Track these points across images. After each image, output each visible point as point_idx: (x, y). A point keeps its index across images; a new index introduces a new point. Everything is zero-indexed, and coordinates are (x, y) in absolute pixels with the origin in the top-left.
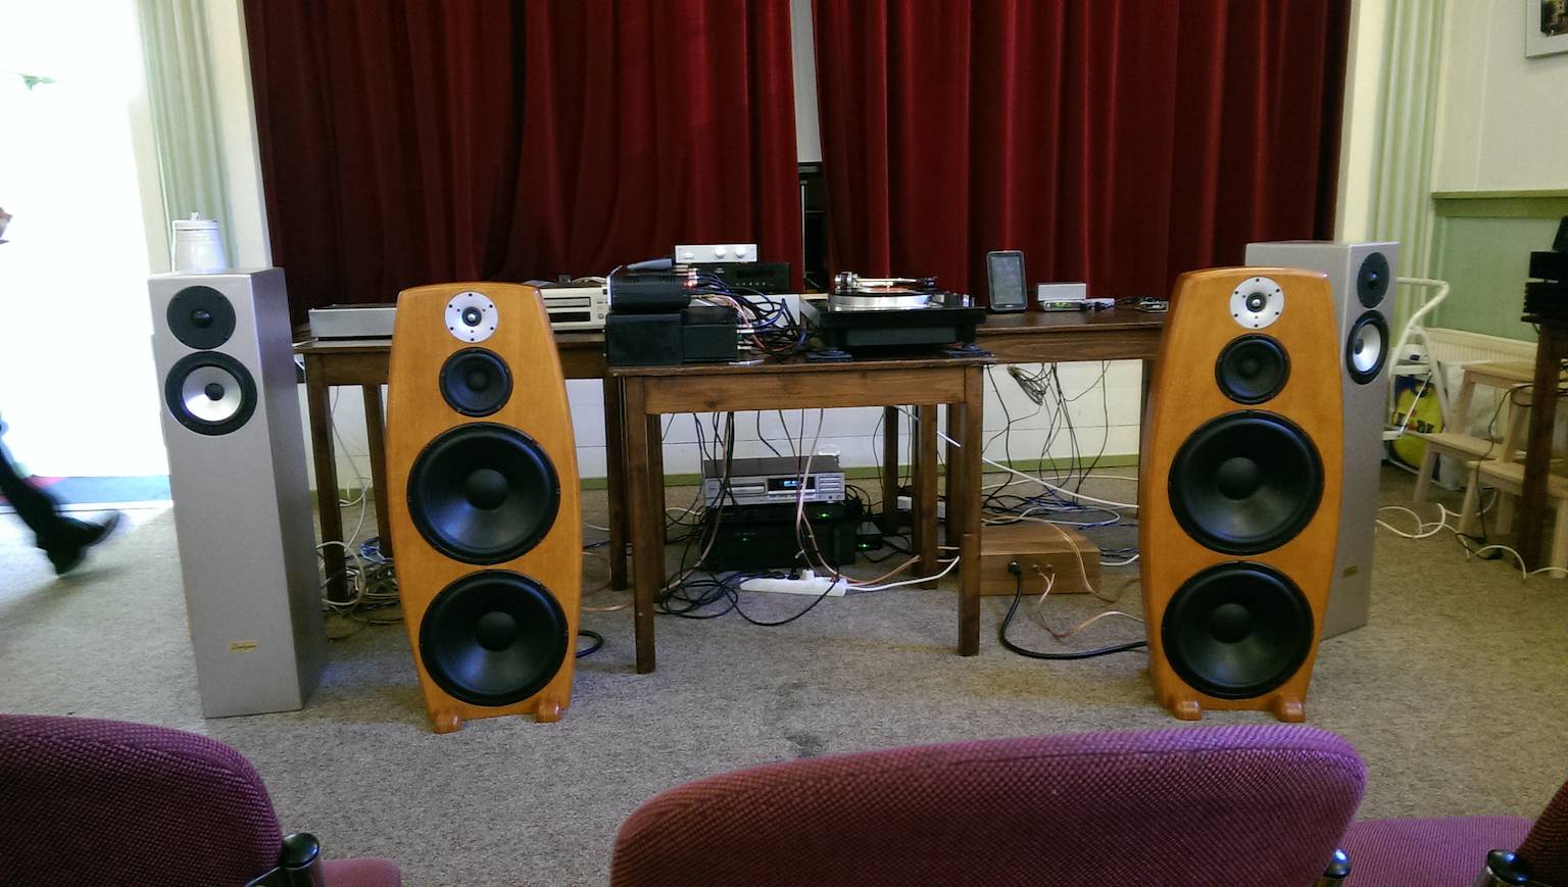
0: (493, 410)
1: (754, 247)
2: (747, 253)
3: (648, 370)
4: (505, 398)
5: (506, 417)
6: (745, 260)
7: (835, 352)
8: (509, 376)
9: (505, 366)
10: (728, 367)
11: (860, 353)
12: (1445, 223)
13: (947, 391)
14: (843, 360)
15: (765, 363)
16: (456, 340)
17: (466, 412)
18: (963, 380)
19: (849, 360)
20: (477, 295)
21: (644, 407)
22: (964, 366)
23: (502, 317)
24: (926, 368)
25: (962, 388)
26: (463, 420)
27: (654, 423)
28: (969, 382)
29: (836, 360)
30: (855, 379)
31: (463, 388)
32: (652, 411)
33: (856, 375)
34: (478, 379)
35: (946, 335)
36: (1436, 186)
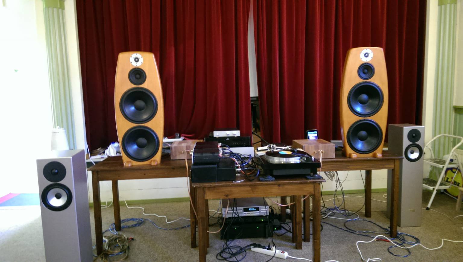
0: (141, 84)
1: (239, 131)
2: (236, 133)
3: (207, 185)
4: (144, 81)
5: (145, 86)
6: (236, 136)
7: (269, 177)
8: (146, 75)
9: (144, 72)
10: (232, 184)
11: (278, 178)
12: (458, 116)
13: (308, 191)
14: (272, 181)
15: (244, 181)
16: (132, 65)
17: (135, 84)
18: (313, 187)
19: (274, 180)
20: (138, 55)
21: (204, 197)
22: (314, 183)
23: (144, 60)
24: (301, 183)
25: (313, 190)
26: (133, 86)
27: (207, 202)
28: (315, 188)
29: (269, 181)
30: (276, 187)
31: (134, 78)
32: (207, 198)
33: (276, 186)
34: (138, 76)
35: (307, 171)
36: (455, 104)
